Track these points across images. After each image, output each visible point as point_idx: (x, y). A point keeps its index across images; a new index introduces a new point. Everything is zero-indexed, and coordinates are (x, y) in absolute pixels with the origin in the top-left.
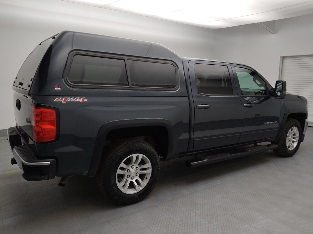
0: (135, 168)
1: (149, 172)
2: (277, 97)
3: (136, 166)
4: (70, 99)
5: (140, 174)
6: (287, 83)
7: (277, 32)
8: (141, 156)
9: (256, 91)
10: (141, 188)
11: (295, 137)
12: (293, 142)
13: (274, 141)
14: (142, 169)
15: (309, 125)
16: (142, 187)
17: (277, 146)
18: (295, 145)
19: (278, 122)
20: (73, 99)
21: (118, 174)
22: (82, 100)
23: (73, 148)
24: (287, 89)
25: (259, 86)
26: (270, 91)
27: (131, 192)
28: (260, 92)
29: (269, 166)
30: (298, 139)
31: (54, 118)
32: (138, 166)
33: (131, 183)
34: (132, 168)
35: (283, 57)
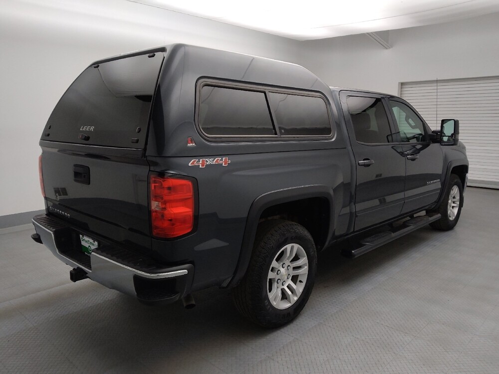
0: (286, 268)
1: (305, 271)
2: (443, 144)
3: (287, 263)
4: (210, 161)
5: (293, 276)
6: (460, 122)
7: (391, 46)
8: (296, 246)
9: (409, 136)
10: (296, 299)
11: (454, 200)
12: (453, 207)
13: (434, 207)
14: (295, 268)
15: (469, 184)
16: (296, 295)
17: (439, 215)
18: (456, 211)
19: (440, 181)
20: (213, 161)
21: (269, 279)
22: (223, 161)
23: (215, 243)
24: (460, 131)
25: (413, 127)
26: (430, 135)
27: (285, 305)
28: (414, 137)
29: (435, 246)
30: (458, 203)
31: (190, 194)
32: (290, 264)
33: (283, 291)
34: (283, 267)
35: (402, 84)
